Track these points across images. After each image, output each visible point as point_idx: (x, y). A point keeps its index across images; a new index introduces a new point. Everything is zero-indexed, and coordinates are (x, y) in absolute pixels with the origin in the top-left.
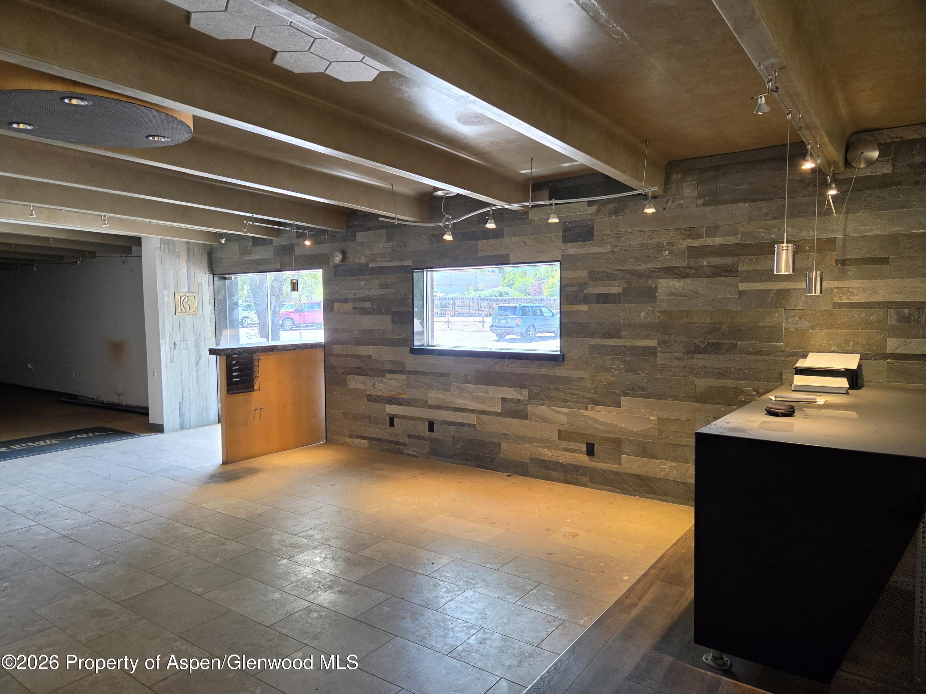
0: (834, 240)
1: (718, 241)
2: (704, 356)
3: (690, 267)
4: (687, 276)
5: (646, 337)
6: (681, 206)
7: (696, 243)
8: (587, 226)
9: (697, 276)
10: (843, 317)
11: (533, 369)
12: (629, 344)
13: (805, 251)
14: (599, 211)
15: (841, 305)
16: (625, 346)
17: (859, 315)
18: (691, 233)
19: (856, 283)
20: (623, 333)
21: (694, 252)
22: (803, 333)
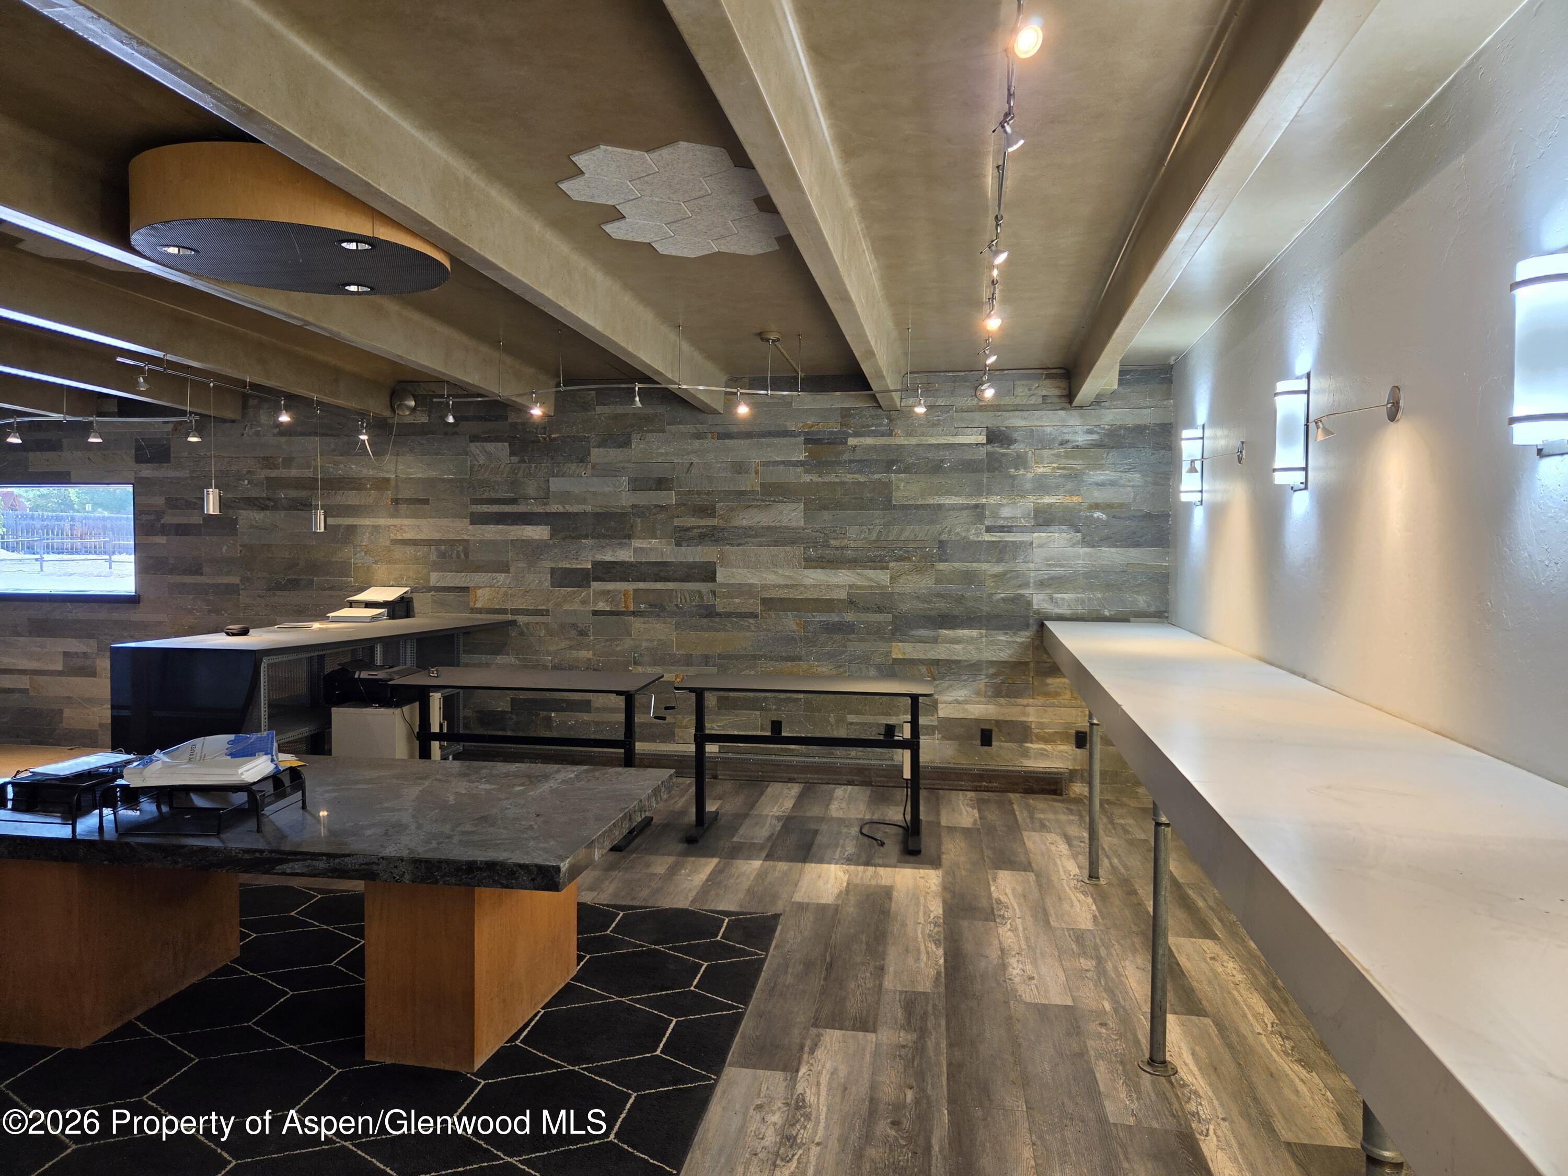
0: (387, 480)
1: (294, 472)
2: (286, 593)
3: (269, 499)
4: (264, 508)
5: (228, 573)
6: (257, 434)
7: (274, 473)
8: (163, 445)
9: (275, 508)
10: (399, 552)
11: (102, 614)
12: (210, 581)
13: (366, 489)
14: (175, 429)
15: (396, 542)
16: (208, 584)
17: (410, 550)
18: (268, 462)
19: (406, 522)
20: (206, 569)
21: (274, 483)
22: (368, 568)
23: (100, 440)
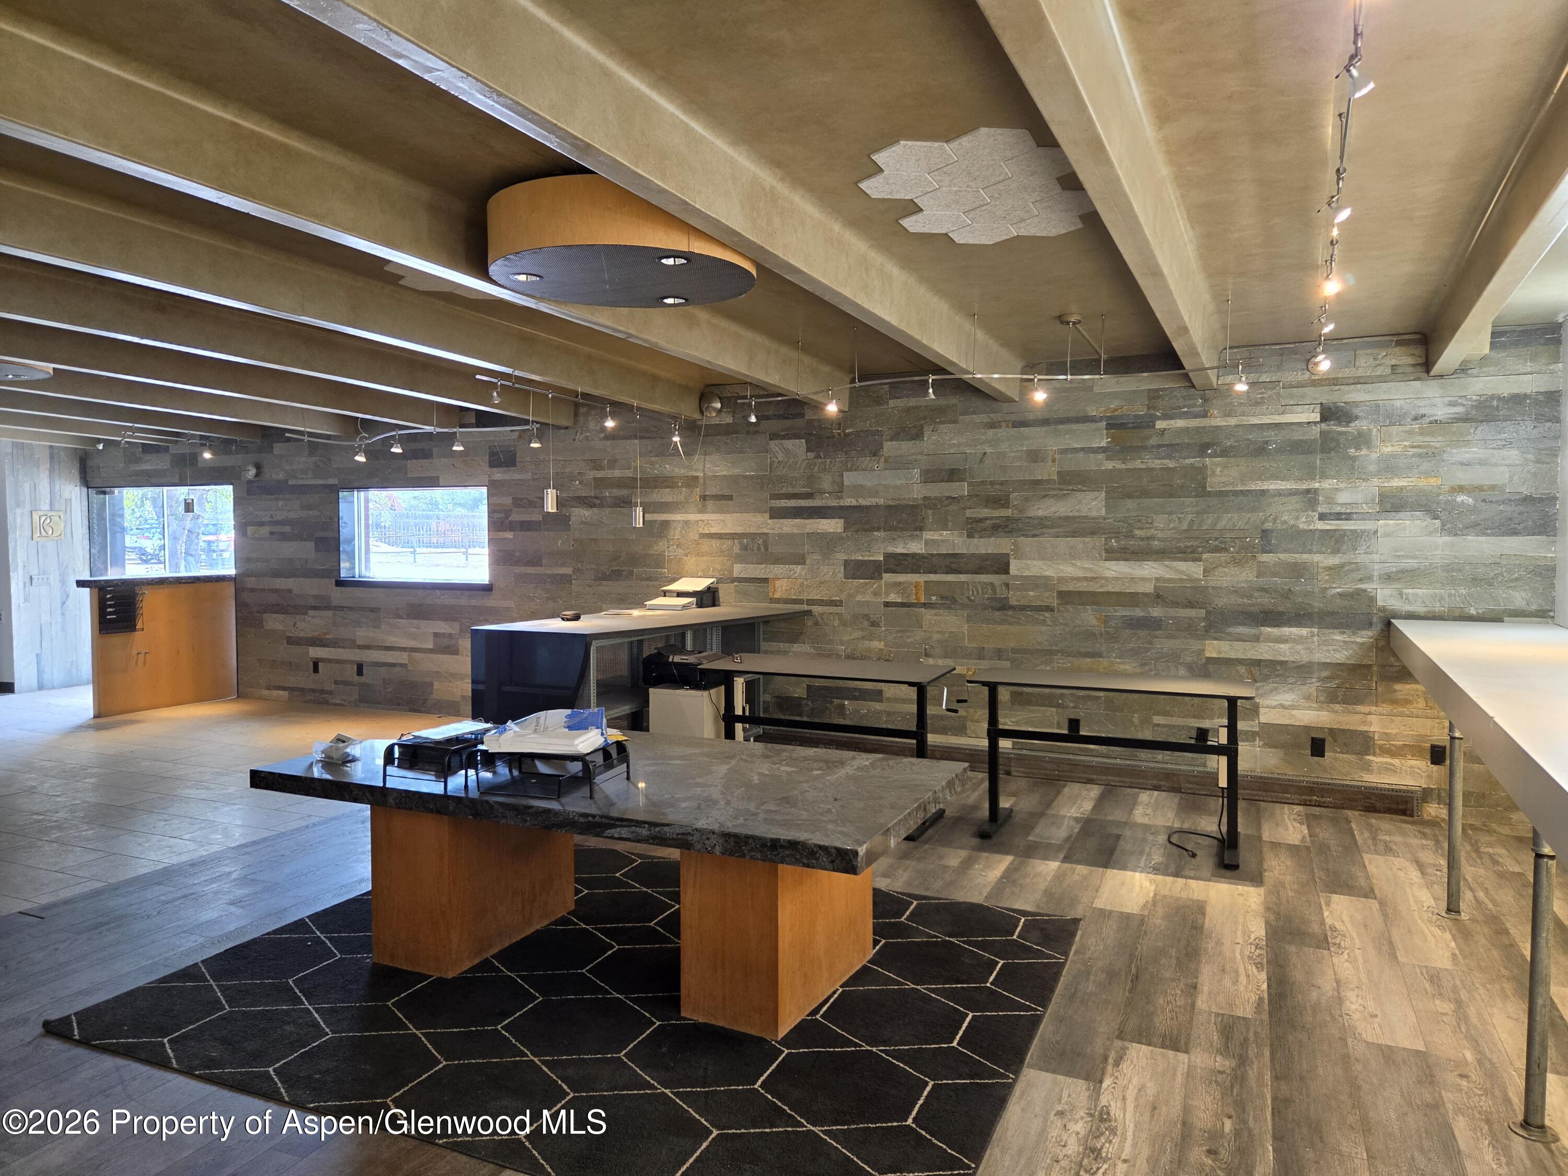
0: (697, 478)
1: (617, 473)
2: (610, 583)
3: (596, 498)
4: (592, 506)
5: (563, 565)
6: (587, 438)
7: (600, 474)
8: (511, 451)
9: (601, 506)
10: (706, 545)
11: (464, 600)
12: (548, 572)
13: (678, 487)
14: (520, 437)
15: (703, 536)
16: (545, 575)
17: (715, 543)
18: (596, 464)
19: (713, 517)
20: (544, 561)
21: (600, 483)
22: (680, 560)
23: (461, 448)
